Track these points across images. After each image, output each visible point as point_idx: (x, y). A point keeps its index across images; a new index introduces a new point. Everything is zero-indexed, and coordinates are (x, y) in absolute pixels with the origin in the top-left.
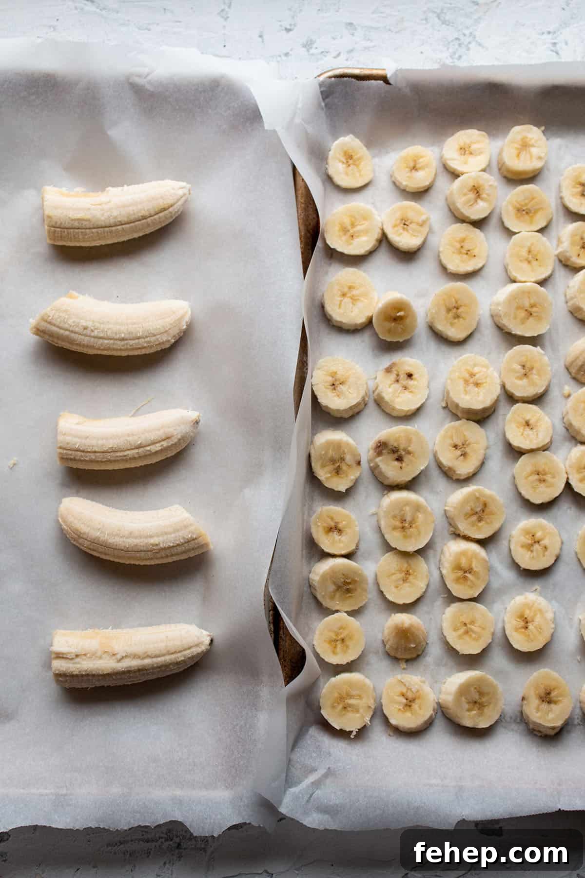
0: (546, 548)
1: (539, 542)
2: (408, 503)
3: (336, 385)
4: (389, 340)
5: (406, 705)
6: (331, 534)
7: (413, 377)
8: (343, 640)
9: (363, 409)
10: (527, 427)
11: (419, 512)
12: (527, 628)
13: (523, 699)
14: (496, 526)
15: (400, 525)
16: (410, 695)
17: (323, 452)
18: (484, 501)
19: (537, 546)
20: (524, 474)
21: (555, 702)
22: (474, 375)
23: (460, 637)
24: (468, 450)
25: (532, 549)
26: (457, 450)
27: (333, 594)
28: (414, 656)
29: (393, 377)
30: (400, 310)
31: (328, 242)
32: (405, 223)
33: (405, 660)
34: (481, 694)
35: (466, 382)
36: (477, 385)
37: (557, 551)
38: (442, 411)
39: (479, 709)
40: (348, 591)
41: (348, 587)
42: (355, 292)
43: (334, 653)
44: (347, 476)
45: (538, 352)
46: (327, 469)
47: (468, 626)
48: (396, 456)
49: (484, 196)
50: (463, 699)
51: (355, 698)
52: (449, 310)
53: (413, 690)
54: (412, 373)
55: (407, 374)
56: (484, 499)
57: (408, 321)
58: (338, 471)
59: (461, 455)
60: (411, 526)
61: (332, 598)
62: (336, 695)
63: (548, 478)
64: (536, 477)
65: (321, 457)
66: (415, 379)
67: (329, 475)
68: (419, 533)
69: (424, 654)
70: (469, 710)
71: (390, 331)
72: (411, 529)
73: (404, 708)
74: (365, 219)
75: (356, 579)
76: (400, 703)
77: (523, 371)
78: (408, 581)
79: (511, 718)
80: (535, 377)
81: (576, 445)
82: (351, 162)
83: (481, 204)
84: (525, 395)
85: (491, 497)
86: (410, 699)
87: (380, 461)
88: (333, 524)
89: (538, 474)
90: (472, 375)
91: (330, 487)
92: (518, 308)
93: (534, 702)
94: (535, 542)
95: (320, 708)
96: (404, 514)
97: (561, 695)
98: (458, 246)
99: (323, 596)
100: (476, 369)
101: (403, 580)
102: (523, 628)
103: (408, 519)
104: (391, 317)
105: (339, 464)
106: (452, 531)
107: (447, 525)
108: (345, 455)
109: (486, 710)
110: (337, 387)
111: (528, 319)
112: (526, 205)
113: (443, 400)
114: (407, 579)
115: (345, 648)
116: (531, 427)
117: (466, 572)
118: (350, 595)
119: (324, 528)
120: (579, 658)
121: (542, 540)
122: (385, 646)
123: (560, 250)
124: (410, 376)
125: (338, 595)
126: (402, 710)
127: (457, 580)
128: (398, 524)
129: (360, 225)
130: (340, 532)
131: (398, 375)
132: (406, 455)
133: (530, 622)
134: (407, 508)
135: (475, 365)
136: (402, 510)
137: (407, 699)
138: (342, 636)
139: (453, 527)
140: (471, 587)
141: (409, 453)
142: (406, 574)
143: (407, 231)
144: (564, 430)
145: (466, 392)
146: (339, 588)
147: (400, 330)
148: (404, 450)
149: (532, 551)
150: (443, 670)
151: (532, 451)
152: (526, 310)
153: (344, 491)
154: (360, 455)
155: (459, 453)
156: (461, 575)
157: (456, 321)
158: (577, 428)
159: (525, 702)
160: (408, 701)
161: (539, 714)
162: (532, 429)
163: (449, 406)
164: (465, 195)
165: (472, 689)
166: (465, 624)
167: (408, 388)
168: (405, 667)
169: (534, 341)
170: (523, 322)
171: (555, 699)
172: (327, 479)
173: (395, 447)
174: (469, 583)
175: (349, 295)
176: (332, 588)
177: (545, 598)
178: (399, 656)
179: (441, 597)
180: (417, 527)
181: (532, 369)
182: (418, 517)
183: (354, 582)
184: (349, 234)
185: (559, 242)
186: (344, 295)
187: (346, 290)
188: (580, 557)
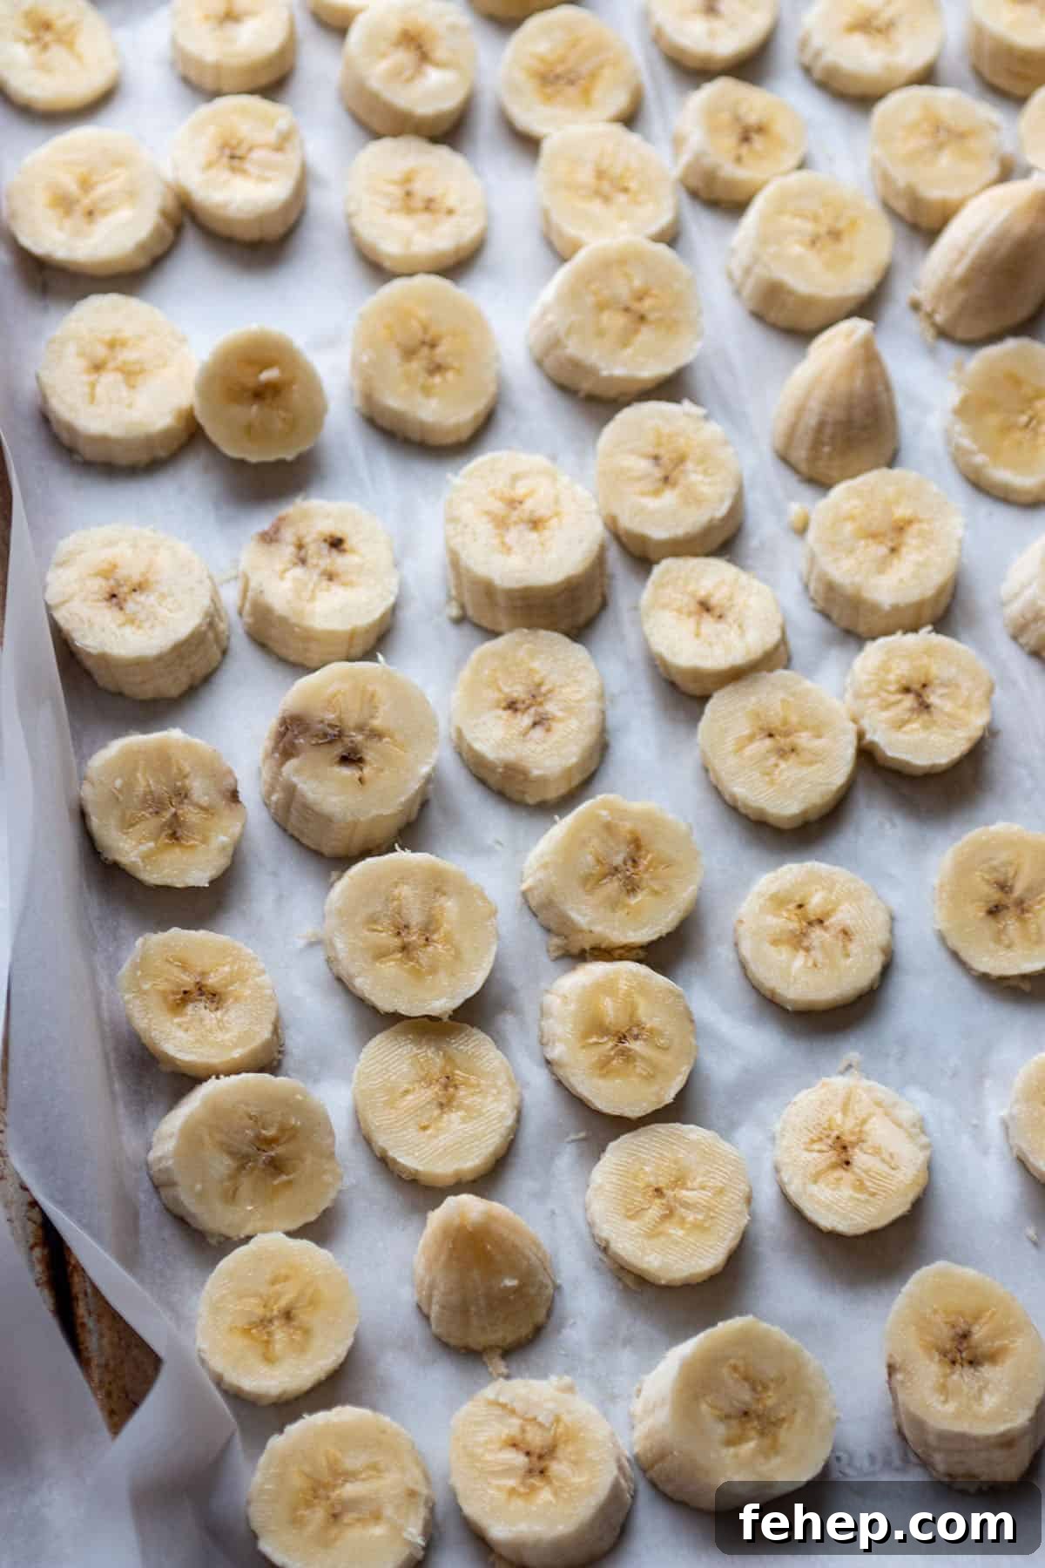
0: (845, 932)
1: (821, 922)
2: (404, 876)
3: (121, 596)
4: (253, 458)
5: (530, 1471)
6: (190, 1008)
7: (346, 546)
8: (288, 1315)
9: (221, 663)
10: (705, 615)
11: (444, 894)
12: (848, 1163)
13: (892, 1369)
14: (683, 897)
15: (397, 942)
16: (536, 1439)
17: (118, 783)
18: (632, 832)
19: (817, 933)
20: (730, 744)
21: (993, 1357)
22: (521, 502)
23: (653, 1233)
24: (551, 708)
25: (805, 944)
26: (519, 714)
27: (227, 1184)
28: (525, 1331)
29: (288, 551)
30: (266, 365)
31: (26, 241)
32: (233, 156)
33: (499, 1351)
34: (756, 1383)
35: (501, 523)
36: (535, 524)
37: (881, 937)
38: (452, 633)
39: (762, 1434)
40: (276, 1166)
41: (273, 1154)
42: (127, 355)
43: (269, 1359)
44: (205, 841)
45: (688, 415)
46: (142, 828)
47: (669, 1193)
48: (338, 750)
49: (440, 53)
50: (704, 1407)
51: (363, 1476)
52: (409, 353)
53: (540, 1419)
54: (339, 534)
55: (325, 540)
56: (628, 825)
57: (296, 395)
58: (175, 833)
59: (535, 724)
60: (427, 940)
61: (231, 1197)
62: (297, 1481)
63: (803, 739)
64: (768, 742)
65: (115, 799)
66: (353, 551)
67: (152, 844)
68: (458, 956)
69: (553, 1319)
70: (730, 1442)
71: (249, 431)
72: (430, 949)
73: (523, 1484)
74: (119, 163)
75: (293, 1121)
76: (508, 1471)
77: (658, 473)
78: (455, 1104)
79: (872, 1458)
80: (694, 476)
81: (860, 648)
82: (48, 37)
83: (434, 77)
84: (680, 532)
85: (649, 818)
86: (538, 1451)
87: (297, 771)
88: (188, 980)
89: (771, 735)
90: (513, 503)
91: (159, 882)
92: (601, 307)
93: (927, 1371)
94: (810, 924)
95: (254, 1537)
96: (400, 906)
97: (1001, 1332)
98: (397, 191)
99: (201, 1196)
100: (521, 489)
101: (441, 1105)
102: (834, 1166)
103: (416, 918)
104: (244, 389)
105: (173, 810)
106: (559, 947)
107: (538, 934)
108: (187, 782)
109: (784, 1434)
110: (125, 600)
111: (636, 331)
112: (562, 60)
113: (450, 598)
114: (451, 1099)
115: (298, 1337)
116: (717, 612)
117: (625, 1037)
118: (284, 1178)
119: (164, 994)
120: (1031, 1232)
121: (828, 914)
122: (427, 1317)
123: (685, 158)
124: (336, 544)
125: (246, 1184)
126: (522, 1490)
127: (603, 1067)
128: (386, 938)
129: (106, 181)
130: (216, 999)
131: (300, 546)
132: (369, 744)
133: (854, 1145)
134: (405, 891)
135: (515, 478)
136: (389, 899)
137: (528, 1454)
138: (283, 1302)
139: (558, 935)
140: (649, 1078)
141: (376, 735)
142: (446, 1087)
143: (244, 172)
144: (818, 618)
145: (507, 549)
146: (243, 1161)
147: (279, 425)
148: (360, 728)
149: (807, 950)
150: (626, 1358)
151: (736, 676)
152: (627, 310)
153: (207, 885)
154: (230, 772)
155: (526, 720)
156: (612, 1049)
157: (437, 379)
158: (850, 590)
159: (899, 1376)
160: (535, 1459)
161: (951, 1407)
162: (720, 617)
163: (470, 612)
164: (384, 55)
165: (725, 1371)
166: (659, 1192)
167: (337, 575)
168: (504, 1370)
169: (671, 388)
170: (625, 341)
171: (987, 1346)
172: (146, 857)
173: (331, 726)
174: (640, 1067)
175: (111, 365)
176: (222, 1165)
177: (882, 1079)
178: (477, 1339)
179: (573, 1141)
180: (448, 940)
181: (681, 460)
182: (442, 908)
183: (288, 1134)
184: (79, 210)
185: (678, 142)
186: (98, 367)
187: (101, 352)
188: (954, 942)
